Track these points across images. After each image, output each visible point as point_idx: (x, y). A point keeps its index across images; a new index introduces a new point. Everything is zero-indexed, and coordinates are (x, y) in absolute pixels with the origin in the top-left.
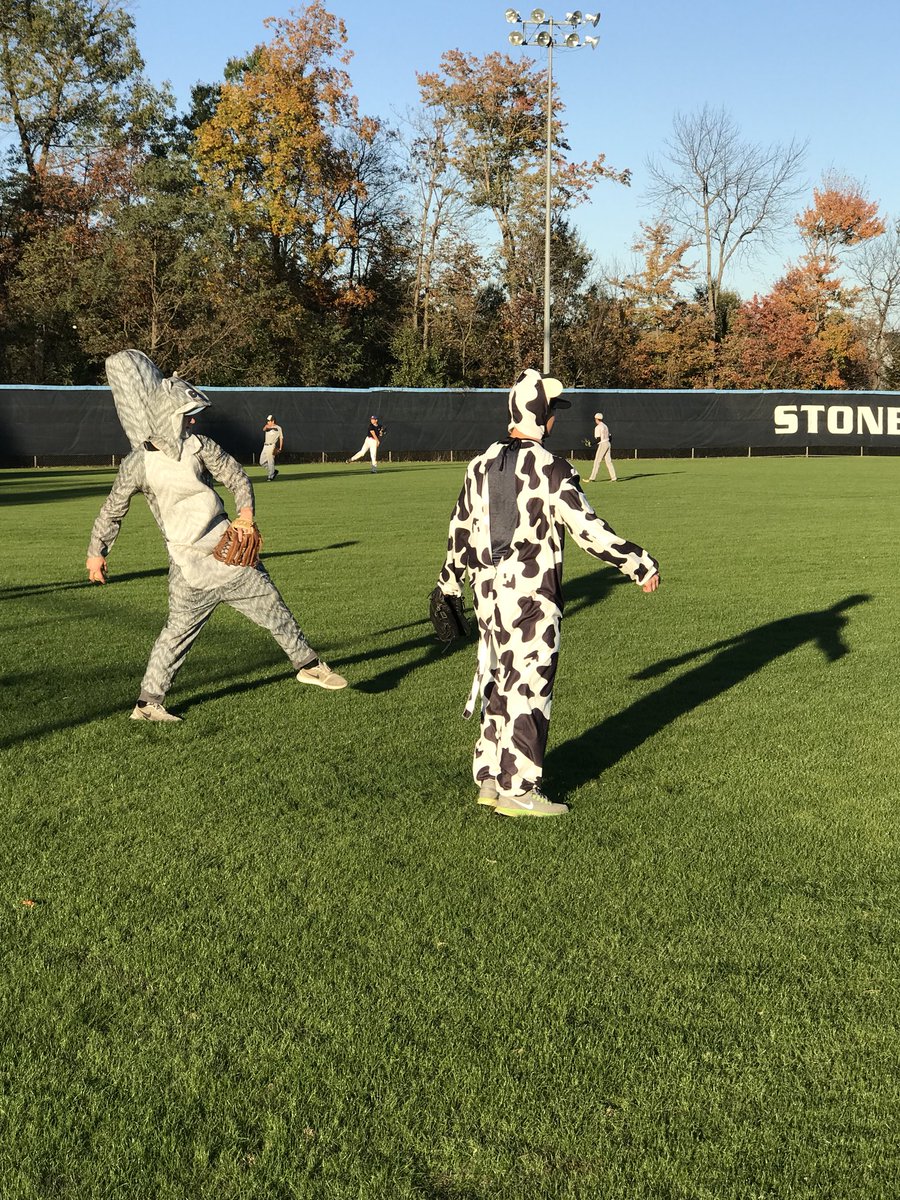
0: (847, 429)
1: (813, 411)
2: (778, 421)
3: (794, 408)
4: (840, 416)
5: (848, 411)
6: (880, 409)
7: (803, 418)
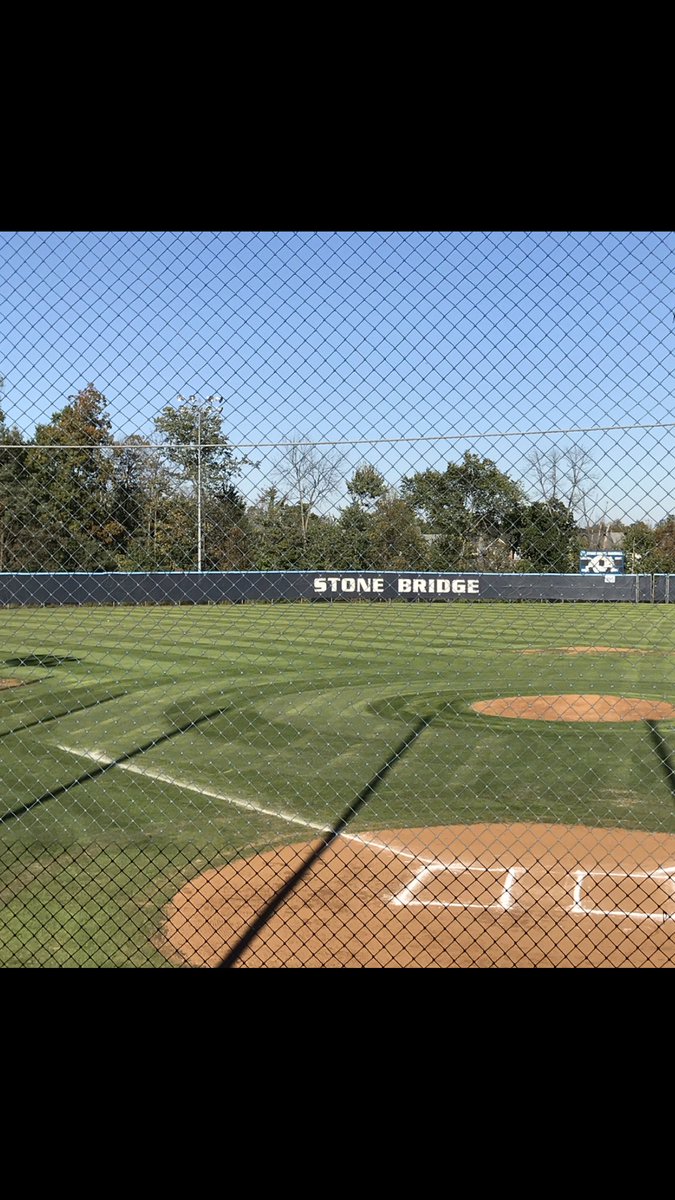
0: (352, 589)
1: (334, 581)
2: (316, 586)
3: (324, 579)
4: (348, 583)
5: (352, 581)
6: (369, 580)
7: (329, 584)
